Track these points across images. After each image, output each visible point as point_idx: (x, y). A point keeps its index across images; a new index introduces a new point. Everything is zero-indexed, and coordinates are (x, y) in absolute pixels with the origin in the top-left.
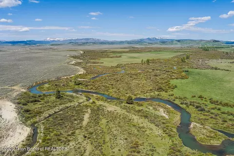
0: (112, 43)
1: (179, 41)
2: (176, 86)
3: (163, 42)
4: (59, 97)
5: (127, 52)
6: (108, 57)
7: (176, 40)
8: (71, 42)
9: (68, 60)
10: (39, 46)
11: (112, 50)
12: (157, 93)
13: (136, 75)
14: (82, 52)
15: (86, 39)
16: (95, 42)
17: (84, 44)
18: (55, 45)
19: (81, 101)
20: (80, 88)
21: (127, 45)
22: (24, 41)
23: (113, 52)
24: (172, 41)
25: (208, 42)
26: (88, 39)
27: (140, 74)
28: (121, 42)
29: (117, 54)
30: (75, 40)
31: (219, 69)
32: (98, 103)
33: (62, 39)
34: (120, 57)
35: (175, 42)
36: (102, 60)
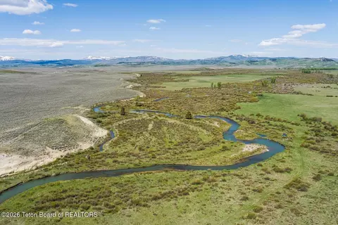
0: (179, 63)
1: (274, 60)
2: (239, 108)
3: (252, 61)
4: (123, 113)
5: (197, 75)
6: (172, 80)
7: (270, 59)
8: (122, 62)
9: (123, 84)
10: (78, 67)
11: (178, 72)
12: (217, 112)
13: (202, 99)
14: (138, 75)
15: (142, 57)
16: (154, 62)
17: (140, 64)
18: (99, 65)
19: (144, 117)
20: (142, 108)
21: (199, 66)
22: (57, 61)
23: (179, 75)
24: (264, 60)
25: (316, 61)
26: (144, 58)
27: (206, 98)
28: (192, 62)
29: (184, 77)
30: (127, 59)
31: (302, 94)
32: (160, 118)
33: (108, 58)
34: (188, 80)
35: (268, 61)
36: (164, 84)
